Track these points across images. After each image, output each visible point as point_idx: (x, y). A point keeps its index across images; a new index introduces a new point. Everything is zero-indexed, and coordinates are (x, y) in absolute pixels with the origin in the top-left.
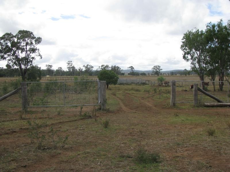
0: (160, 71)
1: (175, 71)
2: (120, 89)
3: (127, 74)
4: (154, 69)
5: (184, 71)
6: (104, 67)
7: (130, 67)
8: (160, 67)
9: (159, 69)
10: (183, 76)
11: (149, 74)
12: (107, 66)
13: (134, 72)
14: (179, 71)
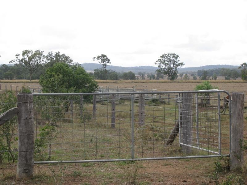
0: (179, 67)
1: (211, 69)
4: (163, 62)
5: (240, 68)
6: (30, 55)
7: (98, 57)
8: (178, 56)
9: (174, 64)
10: (232, 80)
11: (142, 75)
12: (38, 54)
14: (223, 69)
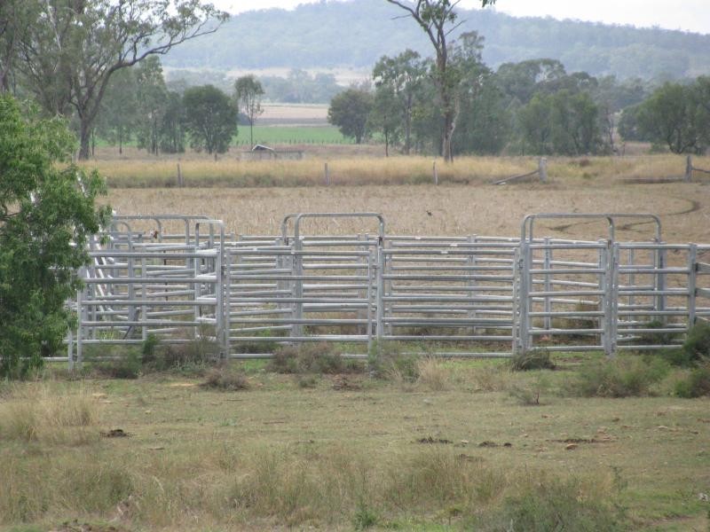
2: (118, 488)
3: (322, 111)
13: (474, 66)
